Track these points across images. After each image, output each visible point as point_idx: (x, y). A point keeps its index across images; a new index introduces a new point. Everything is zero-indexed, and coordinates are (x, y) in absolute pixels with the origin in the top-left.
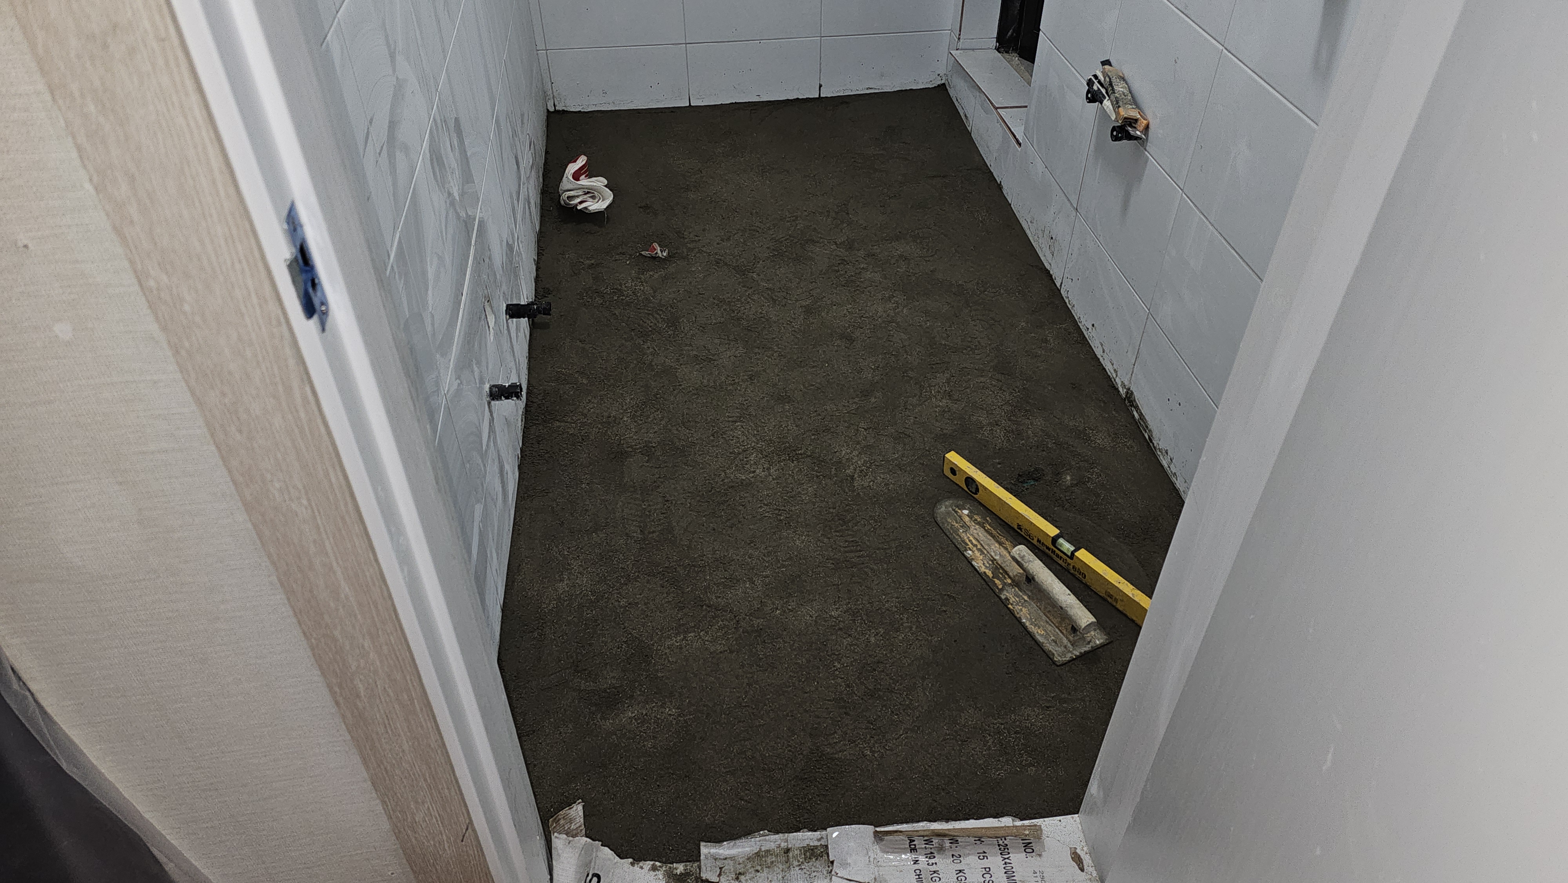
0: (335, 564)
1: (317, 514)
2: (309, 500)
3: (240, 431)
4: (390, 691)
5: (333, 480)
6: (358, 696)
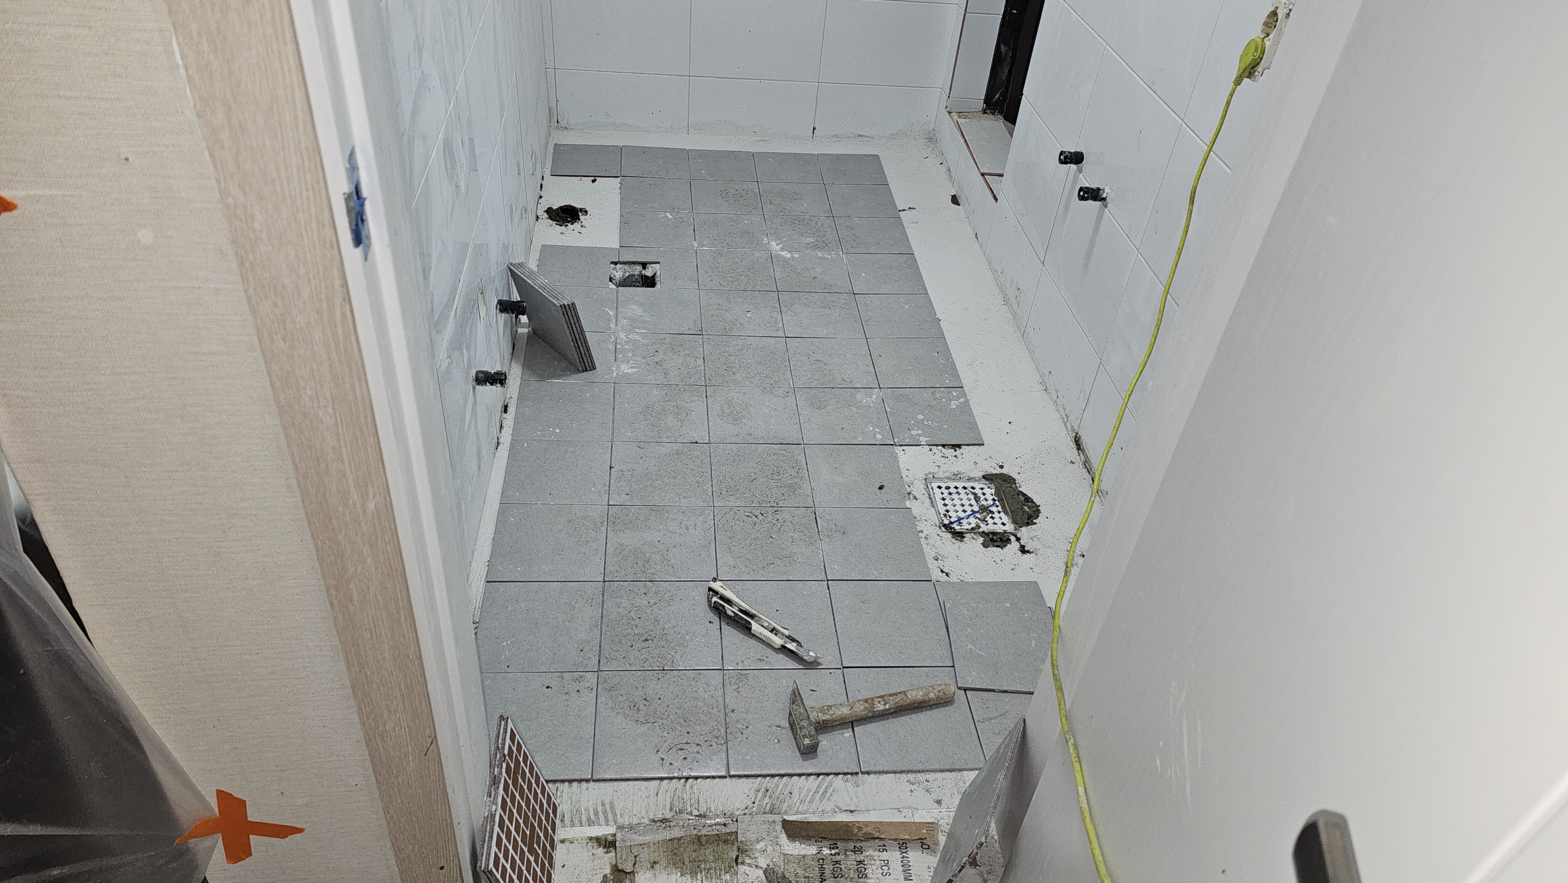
0: (348, 473)
1: (339, 421)
2: (334, 408)
3: (285, 340)
4: (380, 597)
5: (358, 393)
6: (351, 600)
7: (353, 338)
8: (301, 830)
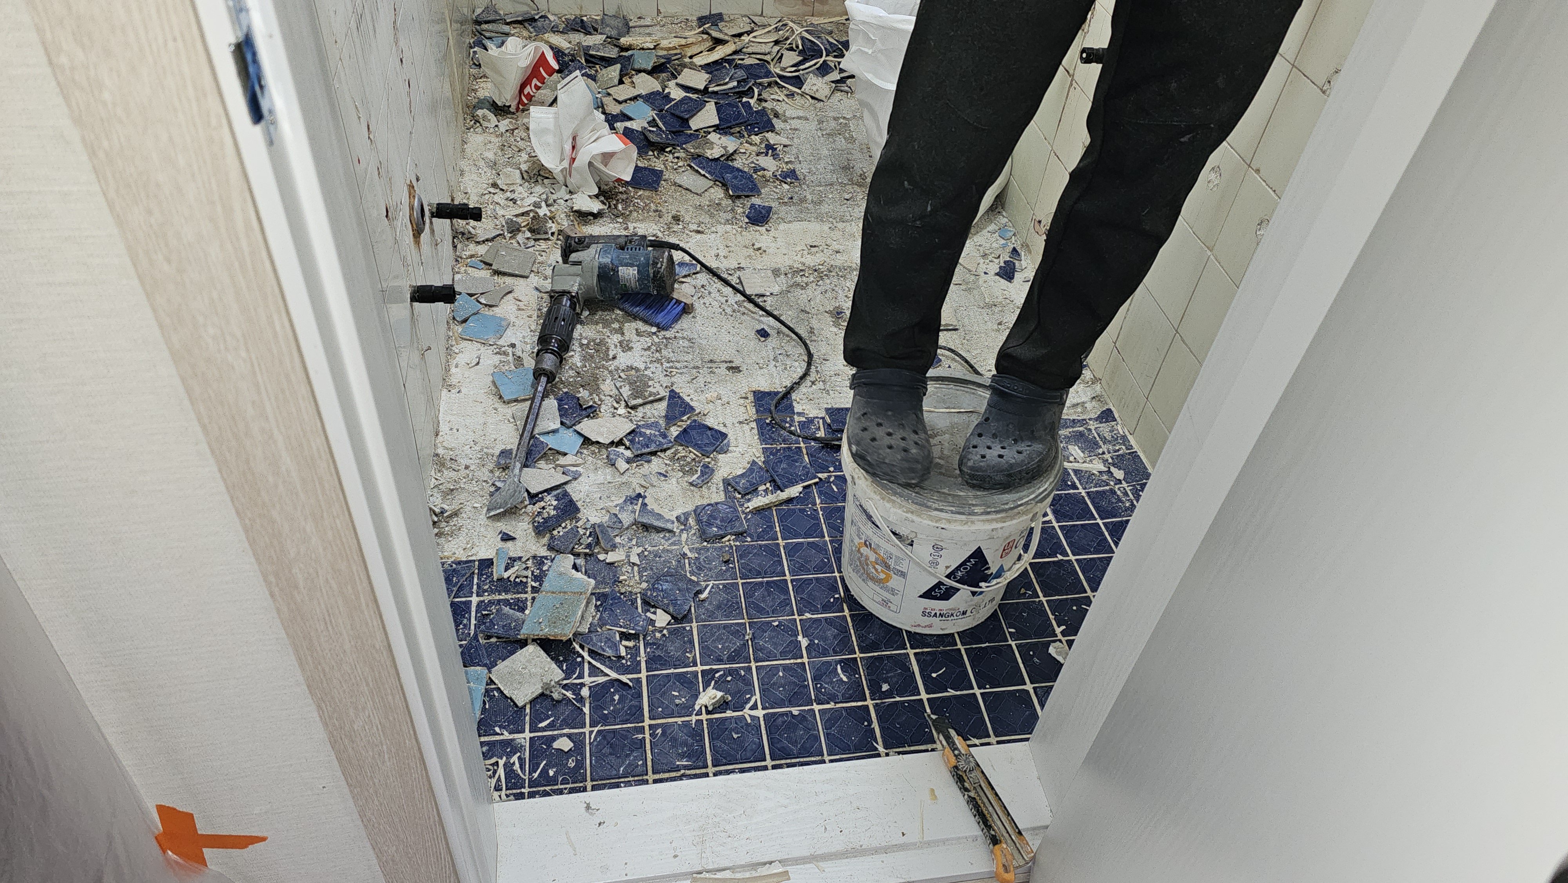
0: (276, 432)
1: (257, 369)
2: (248, 350)
3: (169, 261)
4: (332, 582)
5: (278, 328)
6: (296, 587)
7: (264, 254)
8: (263, 839)
